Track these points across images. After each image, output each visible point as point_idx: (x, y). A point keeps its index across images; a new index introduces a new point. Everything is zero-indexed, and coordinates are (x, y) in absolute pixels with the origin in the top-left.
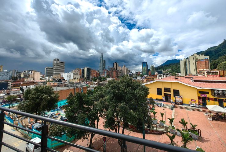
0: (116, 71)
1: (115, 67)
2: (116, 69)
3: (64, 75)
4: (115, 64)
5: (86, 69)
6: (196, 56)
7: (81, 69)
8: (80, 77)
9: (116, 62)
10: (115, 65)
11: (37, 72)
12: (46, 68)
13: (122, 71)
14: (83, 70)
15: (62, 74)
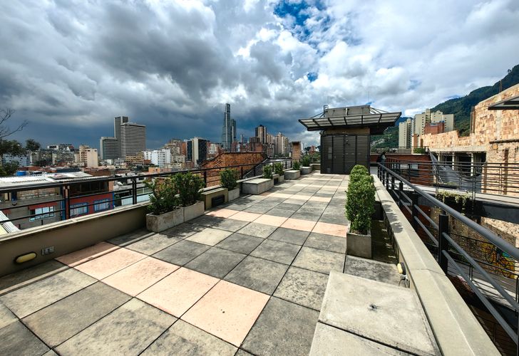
0: (262, 146)
1: (260, 136)
2: (261, 140)
3: (149, 155)
4: (260, 128)
5: (196, 142)
6: (429, 114)
7: (186, 141)
8: (184, 159)
9: (261, 126)
10: (260, 132)
11: (91, 149)
12: (103, 138)
13: (276, 146)
14: (190, 144)
15: (145, 153)
